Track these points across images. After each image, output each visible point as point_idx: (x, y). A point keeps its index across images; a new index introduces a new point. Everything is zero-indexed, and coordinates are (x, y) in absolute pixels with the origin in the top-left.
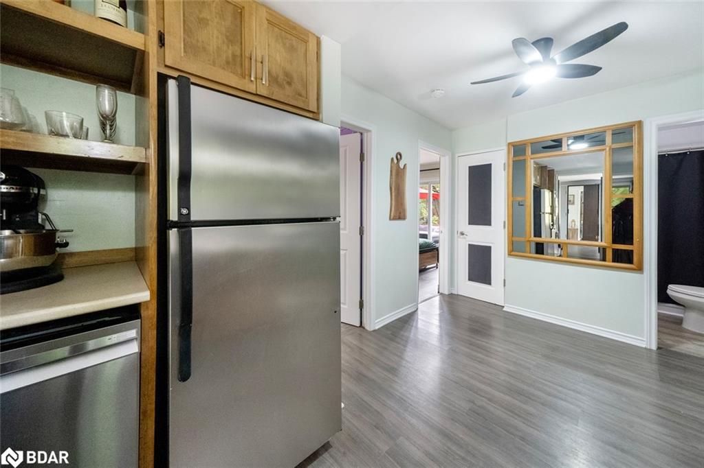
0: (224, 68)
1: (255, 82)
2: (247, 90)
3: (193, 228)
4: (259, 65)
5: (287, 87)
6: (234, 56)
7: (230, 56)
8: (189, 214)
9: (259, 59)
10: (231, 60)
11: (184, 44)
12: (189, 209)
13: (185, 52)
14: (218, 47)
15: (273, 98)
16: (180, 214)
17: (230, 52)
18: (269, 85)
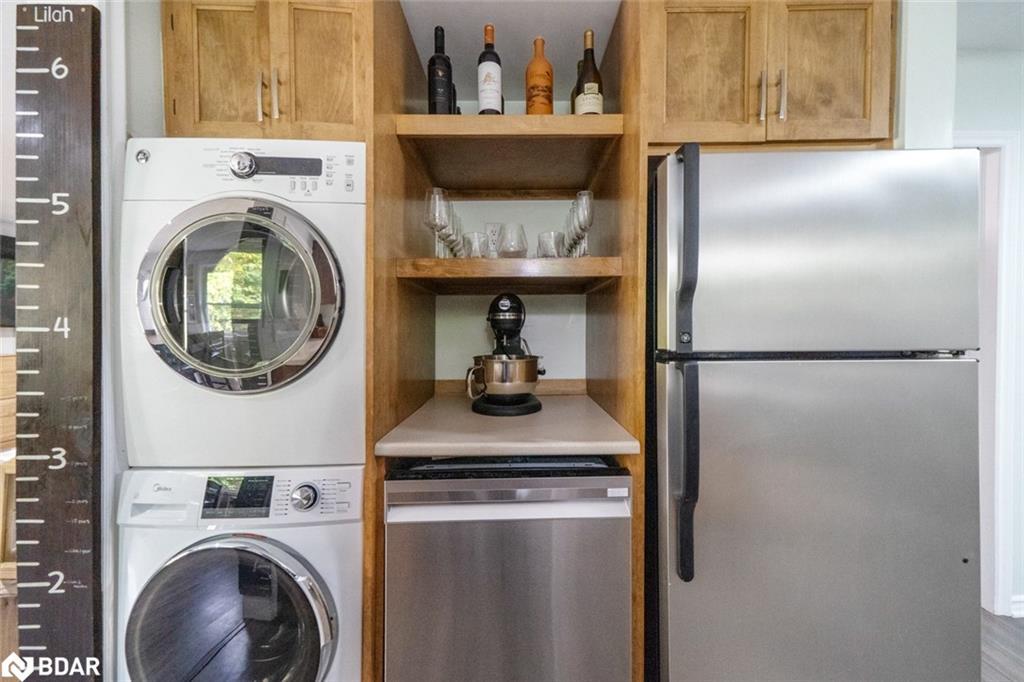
0: (717, 120)
1: (764, 123)
2: (751, 140)
3: (699, 362)
4: (773, 91)
5: (822, 109)
6: (732, 93)
7: (726, 96)
8: (690, 342)
9: (773, 80)
10: (726, 101)
11: (667, 106)
12: (690, 334)
13: (667, 116)
14: (709, 90)
15: (797, 138)
16: (680, 341)
17: (726, 90)
18: (788, 118)
